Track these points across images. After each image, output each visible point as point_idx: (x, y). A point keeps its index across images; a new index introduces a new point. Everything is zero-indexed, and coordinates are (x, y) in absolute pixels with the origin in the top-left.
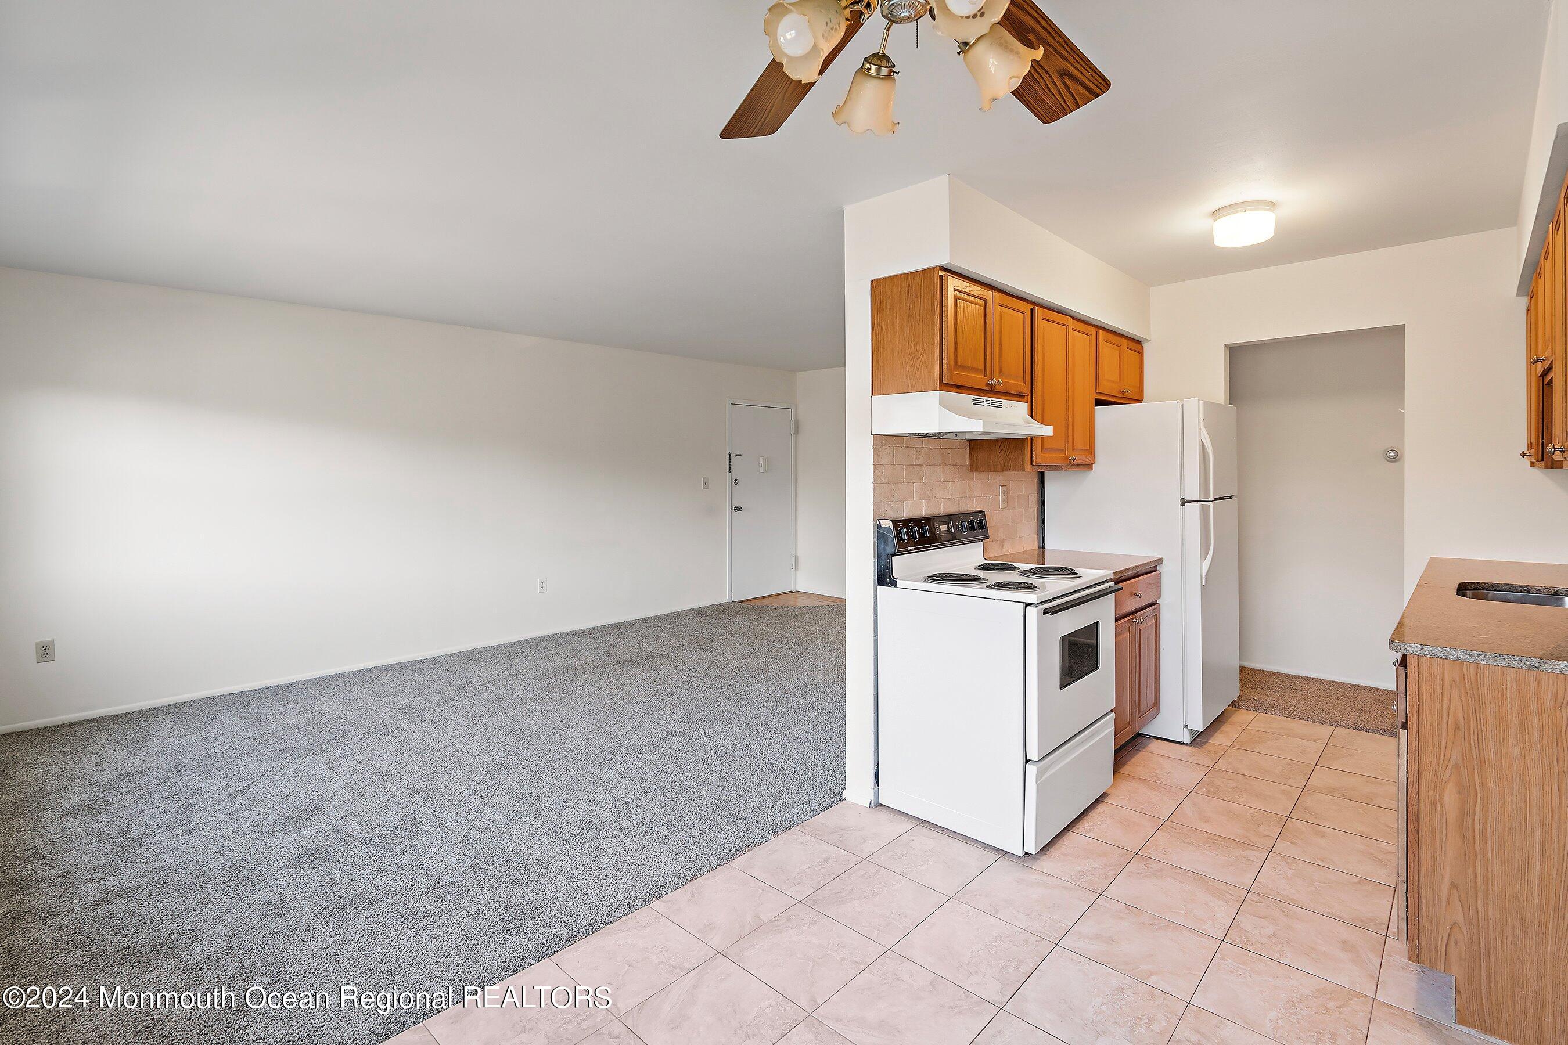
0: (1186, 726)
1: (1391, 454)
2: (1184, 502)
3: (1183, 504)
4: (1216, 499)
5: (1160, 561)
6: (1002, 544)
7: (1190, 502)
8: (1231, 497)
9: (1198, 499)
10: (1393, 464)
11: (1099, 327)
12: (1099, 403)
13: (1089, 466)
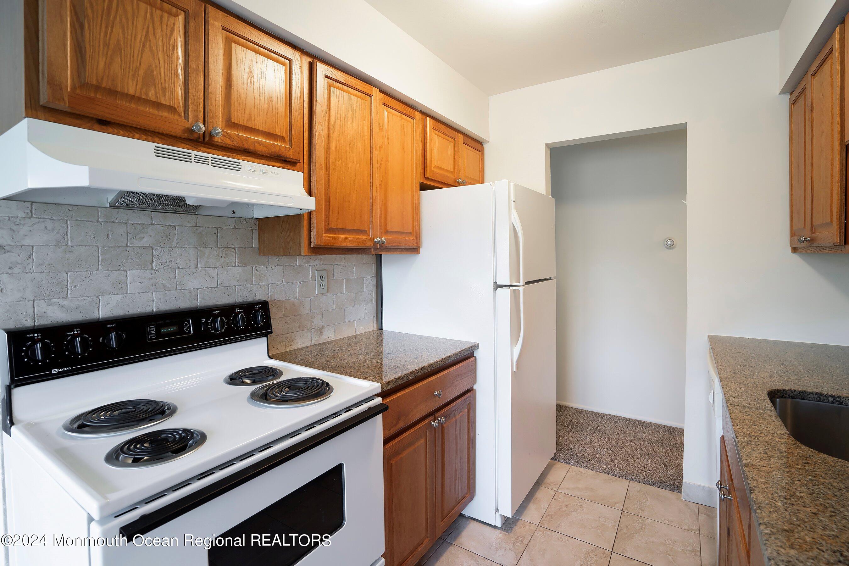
0: (497, 510)
1: (669, 243)
2: (498, 286)
3: (496, 289)
4: (527, 283)
5: (476, 347)
6: (320, 331)
7: (502, 286)
8: (550, 279)
9: (509, 284)
10: (671, 251)
11: (426, 114)
12: (423, 187)
13: (415, 250)
